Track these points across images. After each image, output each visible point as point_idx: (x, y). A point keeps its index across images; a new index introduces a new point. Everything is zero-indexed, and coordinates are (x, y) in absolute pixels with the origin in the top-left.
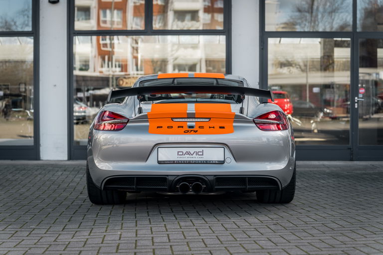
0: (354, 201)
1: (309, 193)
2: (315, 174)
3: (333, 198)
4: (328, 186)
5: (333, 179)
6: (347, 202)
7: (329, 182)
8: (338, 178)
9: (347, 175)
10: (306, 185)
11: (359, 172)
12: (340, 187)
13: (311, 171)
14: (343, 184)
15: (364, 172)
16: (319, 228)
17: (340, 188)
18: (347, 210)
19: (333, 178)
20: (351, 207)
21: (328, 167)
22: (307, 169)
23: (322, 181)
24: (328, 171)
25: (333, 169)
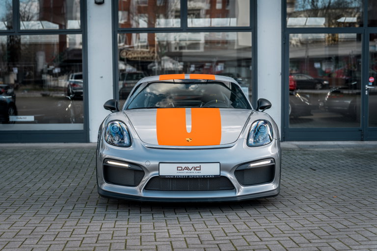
0: (374, 180)
1: (334, 173)
2: (333, 154)
3: (355, 178)
4: (347, 165)
5: (351, 160)
6: (369, 182)
7: (347, 162)
8: (354, 158)
9: (361, 155)
10: (329, 165)
11: (370, 152)
12: (357, 166)
13: (329, 151)
14: (360, 163)
15: (374, 151)
16: (356, 204)
17: (358, 168)
18: (371, 188)
19: (350, 158)
20: (373, 186)
21: (342, 147)
22: (326, 149)
23: (341, 161)
24: (343, 151)
25: (348, 149)
